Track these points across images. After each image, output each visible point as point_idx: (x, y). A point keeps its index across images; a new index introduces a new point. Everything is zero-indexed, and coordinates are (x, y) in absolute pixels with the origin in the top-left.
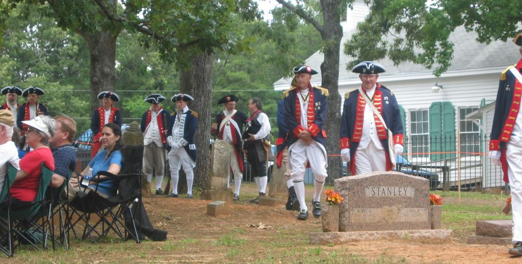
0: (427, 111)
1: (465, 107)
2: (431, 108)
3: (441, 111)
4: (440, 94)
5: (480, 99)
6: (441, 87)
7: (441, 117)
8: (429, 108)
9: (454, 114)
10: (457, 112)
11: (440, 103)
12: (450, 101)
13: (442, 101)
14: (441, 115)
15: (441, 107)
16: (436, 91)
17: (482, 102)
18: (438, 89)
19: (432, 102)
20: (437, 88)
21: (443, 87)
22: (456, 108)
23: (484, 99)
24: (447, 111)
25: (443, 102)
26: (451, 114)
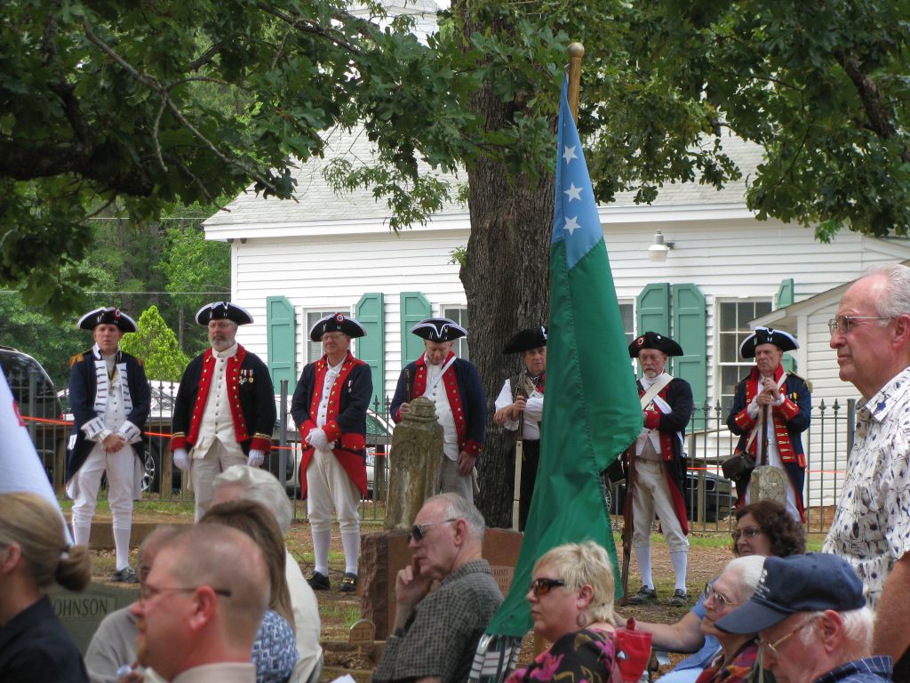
0: (631, 306)
1: (736, 298)
2: (643, 299)
3: (670, 307)
4: (668, 263)
5: (779, 280)
6: (671, 245)
7: (669, 324)
8: (638, 298)
9: (707, 315)
10: (714, 312)
11: (668, 285)
12: (696, 281)
13: (672, 282)
14: (670, 317)
15: (670, 297)
16: (660, 256)
17: (783, 288)
18: (666, 252)
19: (645, 283)
20: (663, 248)
21: (677, 245)
22: (711, 300)
23: (792, 280)
24: (685, 309)
25: (675, 286)
26: (698, 315)
